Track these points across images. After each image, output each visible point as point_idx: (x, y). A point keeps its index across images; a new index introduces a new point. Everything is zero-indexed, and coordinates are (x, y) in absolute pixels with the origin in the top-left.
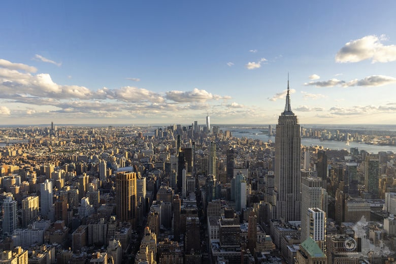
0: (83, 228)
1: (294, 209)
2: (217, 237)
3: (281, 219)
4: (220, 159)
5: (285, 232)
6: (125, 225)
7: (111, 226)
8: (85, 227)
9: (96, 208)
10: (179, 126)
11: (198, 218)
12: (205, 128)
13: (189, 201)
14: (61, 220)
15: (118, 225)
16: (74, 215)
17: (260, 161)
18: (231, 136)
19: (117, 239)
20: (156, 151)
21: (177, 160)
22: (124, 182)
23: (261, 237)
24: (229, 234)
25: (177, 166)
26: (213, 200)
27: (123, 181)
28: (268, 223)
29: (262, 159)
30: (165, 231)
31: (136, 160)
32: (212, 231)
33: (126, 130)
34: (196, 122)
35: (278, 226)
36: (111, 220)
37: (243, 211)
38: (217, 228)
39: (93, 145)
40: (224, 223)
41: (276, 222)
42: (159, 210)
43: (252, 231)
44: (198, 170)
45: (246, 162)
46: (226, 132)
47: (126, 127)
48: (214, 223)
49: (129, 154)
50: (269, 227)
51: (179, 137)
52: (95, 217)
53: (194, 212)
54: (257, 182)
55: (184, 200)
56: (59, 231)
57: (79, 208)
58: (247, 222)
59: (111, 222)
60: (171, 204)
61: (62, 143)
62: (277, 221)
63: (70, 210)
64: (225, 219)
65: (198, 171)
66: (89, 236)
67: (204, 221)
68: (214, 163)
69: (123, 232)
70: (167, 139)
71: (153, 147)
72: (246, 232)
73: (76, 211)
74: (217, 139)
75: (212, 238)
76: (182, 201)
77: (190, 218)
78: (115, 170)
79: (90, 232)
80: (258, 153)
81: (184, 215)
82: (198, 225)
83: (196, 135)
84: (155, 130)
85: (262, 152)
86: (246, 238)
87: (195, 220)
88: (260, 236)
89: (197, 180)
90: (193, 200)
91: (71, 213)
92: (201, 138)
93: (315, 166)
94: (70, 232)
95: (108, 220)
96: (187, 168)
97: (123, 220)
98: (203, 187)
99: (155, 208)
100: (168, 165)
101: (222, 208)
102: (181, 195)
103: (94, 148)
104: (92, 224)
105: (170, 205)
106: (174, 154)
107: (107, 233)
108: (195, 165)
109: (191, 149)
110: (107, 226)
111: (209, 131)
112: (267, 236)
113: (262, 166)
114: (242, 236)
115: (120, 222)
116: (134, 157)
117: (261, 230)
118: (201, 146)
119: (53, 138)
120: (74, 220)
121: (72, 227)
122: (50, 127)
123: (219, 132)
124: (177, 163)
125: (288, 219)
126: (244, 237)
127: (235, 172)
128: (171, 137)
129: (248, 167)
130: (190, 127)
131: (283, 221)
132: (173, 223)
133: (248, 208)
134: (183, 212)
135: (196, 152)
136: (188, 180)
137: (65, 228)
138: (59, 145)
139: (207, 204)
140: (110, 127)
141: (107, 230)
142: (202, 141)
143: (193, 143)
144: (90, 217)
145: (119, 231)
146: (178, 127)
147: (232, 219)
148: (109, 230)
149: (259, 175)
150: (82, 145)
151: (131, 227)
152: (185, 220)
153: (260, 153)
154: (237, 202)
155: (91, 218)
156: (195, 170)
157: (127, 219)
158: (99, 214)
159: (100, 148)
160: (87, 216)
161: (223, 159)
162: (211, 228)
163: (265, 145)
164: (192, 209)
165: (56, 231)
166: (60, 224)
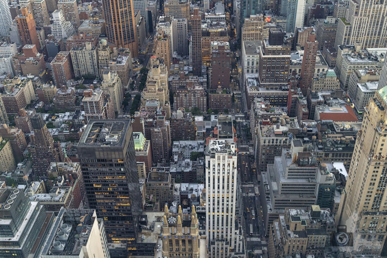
0: (63, 55)
1: (381, 29)
2: (255, 70)
3: (355, 44)
5: (358, 64)
6: (121, 52)
7: (102, 53)
8: (67, 53)
9: (76, 26)
11: (228, 43)
13: (214, 16)
14: (31, 43)
15: (112, 52)
16: (46, 37)
19: (113, 71)
23: (321, 71)
24: (273, 68)
26: (252, 16)
28: (334, 50)
30: (179, 60)
32: (248, 63)
35: (350, 55)
36: (100, 45)
37: (297, 33)
38: (256, 58)
40: (266, 52)
41: (347, 50)
42: (170, 30)
43: (308, 62)
48: (251, 50)
50: (335, 56)
52: (77, 39)
53: (222, 34)
55: (206, 14)
56: (31, 58)
57: (51, 26)
58: (302, 48)
59: (101, 48)
60: (186, 20)
62: (349, 47)
63: (40, 29)
64: (270, 47)
66: (74, 66)
67: (236, 46)
69: (120, 62)
72: (299, 64)
73: (48, 31)
75: (248, 71)
76: (203, 17)
77: (216, 44)
79: (74, 61)
81: (207, 38)
82: (228, 54)
86: (297, 72)
87: (223, 47)
88: (319, 70)
90: (220, 13)
91: (42, 32)
94: (47, 59)
95: (96, 45)
97: (118, 44)
99: (163, 26)
101: (265, 28)
102: (201, 5)
104: (74, 49)
105: (186, 23)
107: (98, 63)
110: (97, 53)
112: (330, 70)
114: (293, 70)
115: (115, 48)
117: (322, 60)
120: (48, 43)
121: (48, 53)
125: (366, 44)
126: (295, 71)
131: (358, 48)
132: (190, 50)
133: (306, 28)
134: (207, 34)
137: (38, 54)
139: (242, 22)
141: (98, 59)
144: (70, 39)
145: (114, 60)
147: (280, 47)
148: (100, 58)
151: (130, 54)
152: (209, 45)
154: (290, 16)
155: (72, 41)
157: (123, 43)
158: (81, 35)
160: (66, 38)
162: (246, 58)
164: (220, 30)
165: (27, 59)
166: (31, 49)
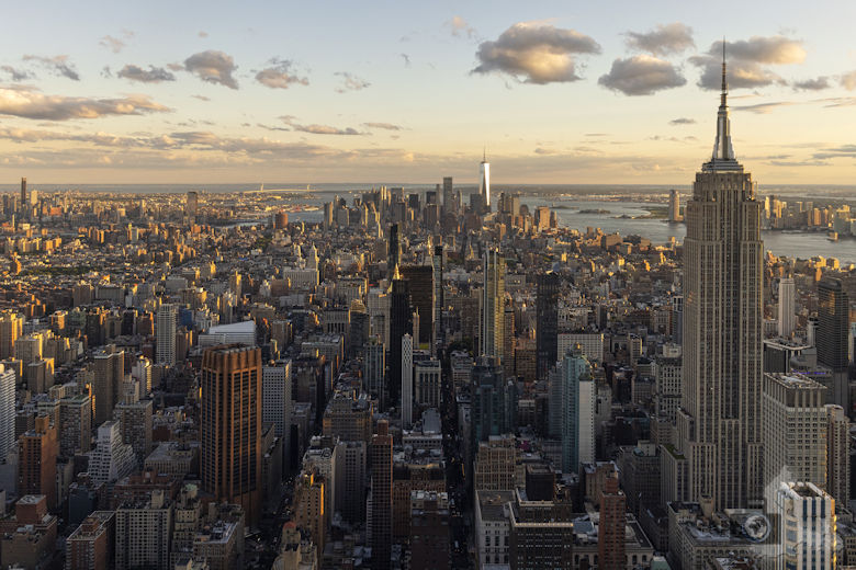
0: (99, 519)
1: (744, 468)
2: (502, 556)
3: (702, 501)
4: (519, 299)
5: (714, 544)
6: (226, 514)
7: (183, 515)
8: (109, 515)
9: (141, 455)
10: (396, 192)
11: (445, 495)
12: (477, 198)
13: (420, 438)
14: (37, 492)
15: (204, 513)
16: (74, 479)
17: (641, 306)
18: (553, 223)
19: (199, 558)
20: (328, 273)
21: (388, 304)
22: (225, 377)
23: (640, 560)
24: (539, 552)
25: (387, 323)
26: (492, 438)
27: (221, 375)
28: (661, 513)
29: (647, 300)
30: (345, 532)
31: (266, 300)
32: (488, 539)
33: (241, 203)
34: (448, 181)
35: (693, 524)
36: (183, 496)
37: (584, 474)
38: (503, 529)
39: (142, 251)
40: (523, 515)
41: (685, 512)
42: (330, 465)
43: (610, 538)
44: (452, 332)
45: (598, 312)
46: (538, 212)
47: (241, 195)
48: (494, 513)
49: (245, 281)
50: (665, 525)
51: (394, 230)
52: (137, 484)
53: (434, 475)
54: (628, 375)
55: (405, 432)
56: (29, 527)
57: (90, 455)
58: (597, 508)
59: (183, 503)
60: (364, 445)
61: (49, 244)
62: (689, 507)
63: (65, 461)
64: (529, 503)
65: (453, 338)
66: (119, 545)
67: (465, 503)
68: (498, 316)
69: (218, 537)
70: (362, 234)
71: (317, 259)
72: (593, 542)
73: (81, 464)
74: (511, 232)
75: (488, 559)
76: (398, 438)
77: (421, 496)
78: (201, 332)
79: (120, 535)
80: (637, 280)
81: (405, 483)
82: (444, 518)
83: (448, 221)
84: (326, 207)
85: (648, 278)
86: (591, 562)
87: (434, 503)
88: (635, 557)
89: (446, 367)
90: (433, 433)
91: (68, 468)
92: (464, 230)
93: (810, 327)
94: (63, 531)
95: (174, 497)
96: (416, 328)
97: (221, 495)
98: (466, 389)
99: (315, 458)
100: (360, 319)
101: (519, 463)
102: (395, 415)
103: (143, 259)
104: (125, 507)
105: (363, 450)
106: (381, 282)
107: (171, 537)
108: (441, 319)
109: (429, 269)
110: (173, 515)
111: (488, 209)
112: (656, 559)
113: (647, 324)
114: (582, 556)
115: (212, 504)
116: (262, 291)
117: (639, 535)
118: (462, 254)
119: (26, 227)
120: (75, 492)
121: (69, 514)
122: (18, 195)
123: (516, 212)
124: (387, 314)
125: (723, 501)
126: (586, 560)
127: (564, 342)
128: (371, 227)
129: (602, 327)
130: (431, 194)
131: (708, 508)
132: (369, 509)
133: (599, 464)
134: (403, 474)
135: (446, 276)
136: (418, 369)
137: (47, 518)
138: (42, 251)
139: (475, 449)
140: (193, 195)
141: (172, 528)
142: (466, 238)
143: (438, 251)
144: (122, 483)
145: (205, 533)
146: (393, 196)
147: (549, 504)
148: (177, 526)
149: (636, 355)
150: (108, 251)
151: (242, 518)
152: (407, 499)
153: (642, 279)
154: (566, 440)
155: (126, 488)
156: (442, 334)
157: (232, 494)
158: (148, 475)
159: (160, 261)
160: (114, 481)
161: (526, 301)
162: (483, 527)
163: (658, 253)
164: (429, 466)
165: (19, 530)
166: (34, 506)
